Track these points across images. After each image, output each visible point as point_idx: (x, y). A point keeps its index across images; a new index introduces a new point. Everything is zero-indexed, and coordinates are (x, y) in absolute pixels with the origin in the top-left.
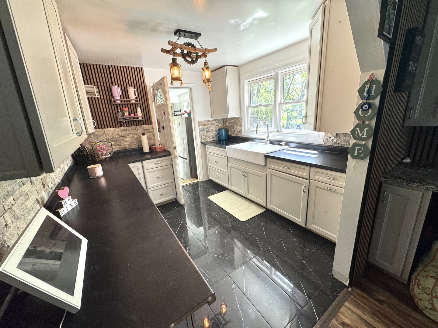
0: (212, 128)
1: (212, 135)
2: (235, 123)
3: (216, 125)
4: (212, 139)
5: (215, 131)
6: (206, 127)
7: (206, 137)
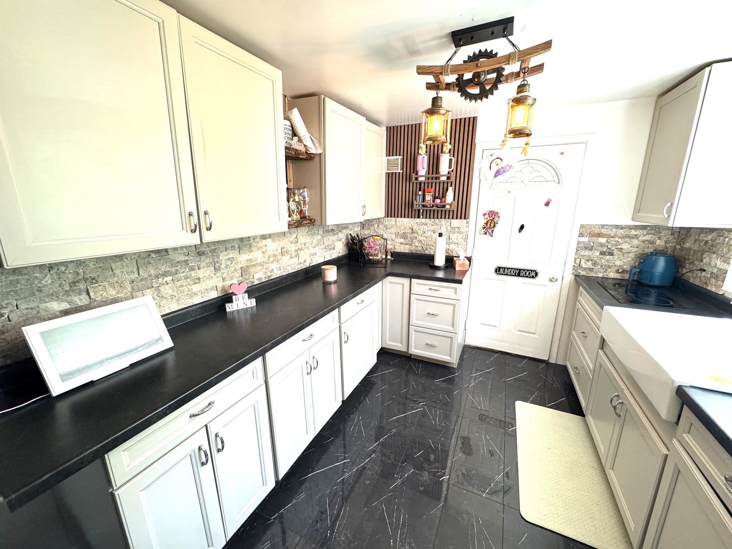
0: (625, 246)
1: (618, 263)
2: (712, 246)
3: (643, 241)
4: (612, 275)
5: (632, 255)
6: (603, 240)
7: (595, 264)
